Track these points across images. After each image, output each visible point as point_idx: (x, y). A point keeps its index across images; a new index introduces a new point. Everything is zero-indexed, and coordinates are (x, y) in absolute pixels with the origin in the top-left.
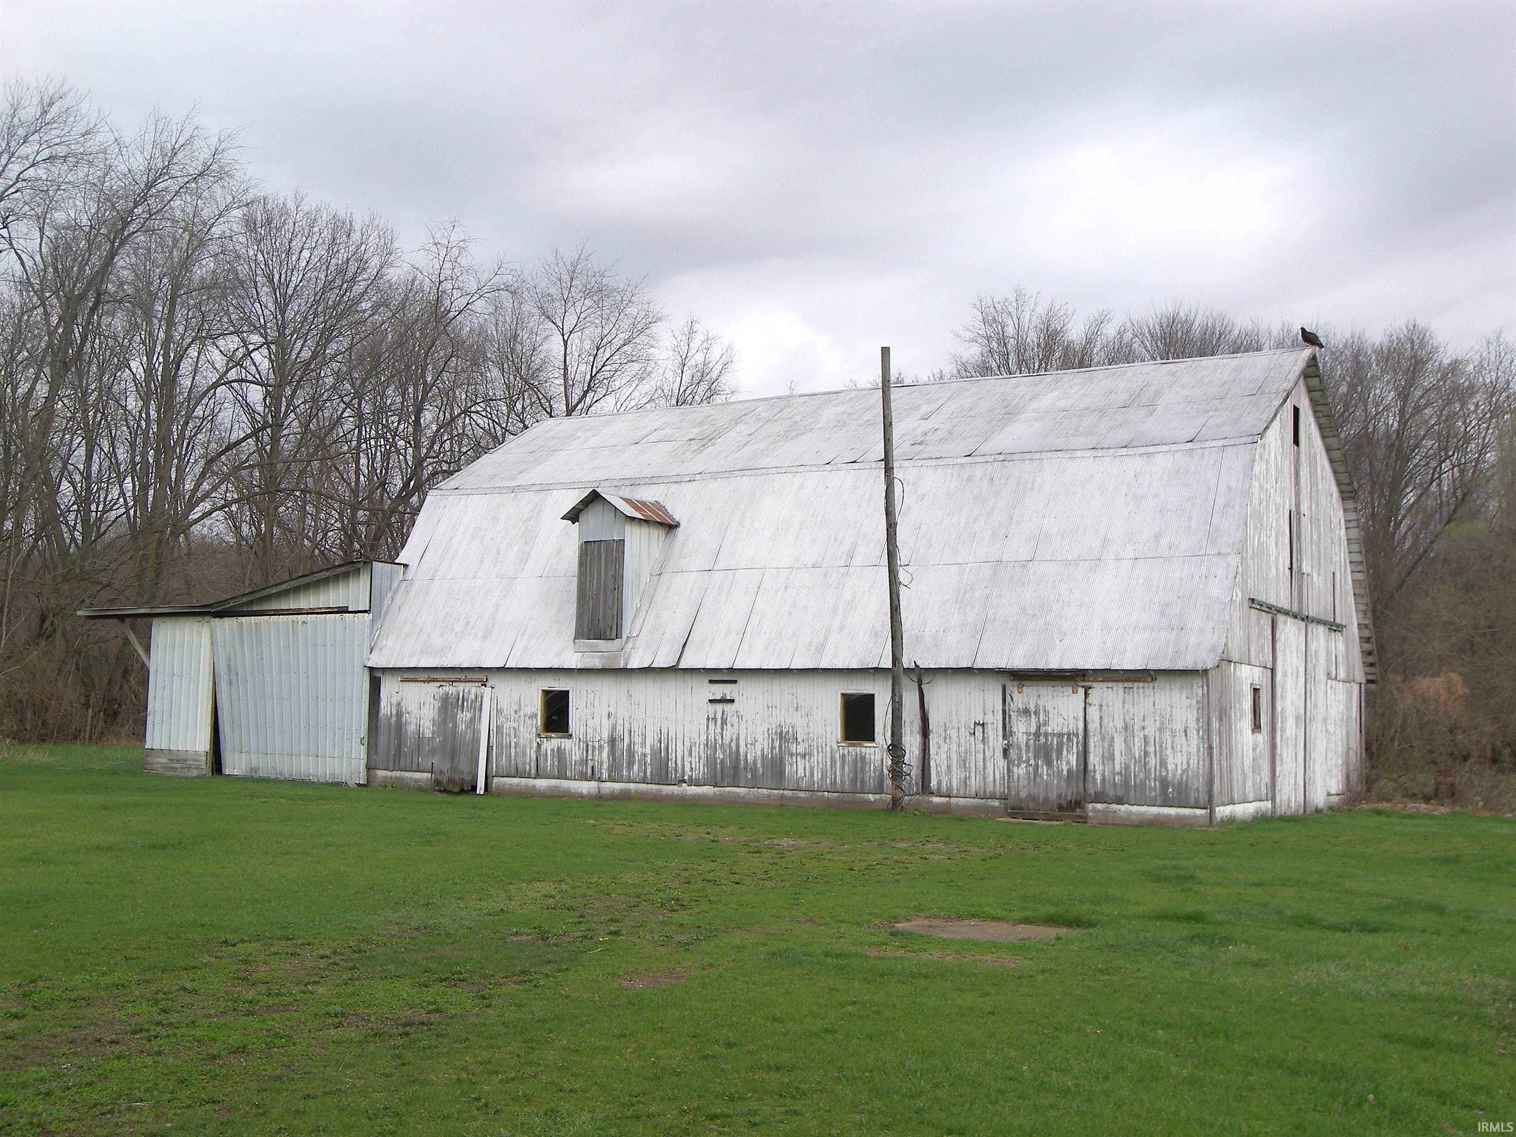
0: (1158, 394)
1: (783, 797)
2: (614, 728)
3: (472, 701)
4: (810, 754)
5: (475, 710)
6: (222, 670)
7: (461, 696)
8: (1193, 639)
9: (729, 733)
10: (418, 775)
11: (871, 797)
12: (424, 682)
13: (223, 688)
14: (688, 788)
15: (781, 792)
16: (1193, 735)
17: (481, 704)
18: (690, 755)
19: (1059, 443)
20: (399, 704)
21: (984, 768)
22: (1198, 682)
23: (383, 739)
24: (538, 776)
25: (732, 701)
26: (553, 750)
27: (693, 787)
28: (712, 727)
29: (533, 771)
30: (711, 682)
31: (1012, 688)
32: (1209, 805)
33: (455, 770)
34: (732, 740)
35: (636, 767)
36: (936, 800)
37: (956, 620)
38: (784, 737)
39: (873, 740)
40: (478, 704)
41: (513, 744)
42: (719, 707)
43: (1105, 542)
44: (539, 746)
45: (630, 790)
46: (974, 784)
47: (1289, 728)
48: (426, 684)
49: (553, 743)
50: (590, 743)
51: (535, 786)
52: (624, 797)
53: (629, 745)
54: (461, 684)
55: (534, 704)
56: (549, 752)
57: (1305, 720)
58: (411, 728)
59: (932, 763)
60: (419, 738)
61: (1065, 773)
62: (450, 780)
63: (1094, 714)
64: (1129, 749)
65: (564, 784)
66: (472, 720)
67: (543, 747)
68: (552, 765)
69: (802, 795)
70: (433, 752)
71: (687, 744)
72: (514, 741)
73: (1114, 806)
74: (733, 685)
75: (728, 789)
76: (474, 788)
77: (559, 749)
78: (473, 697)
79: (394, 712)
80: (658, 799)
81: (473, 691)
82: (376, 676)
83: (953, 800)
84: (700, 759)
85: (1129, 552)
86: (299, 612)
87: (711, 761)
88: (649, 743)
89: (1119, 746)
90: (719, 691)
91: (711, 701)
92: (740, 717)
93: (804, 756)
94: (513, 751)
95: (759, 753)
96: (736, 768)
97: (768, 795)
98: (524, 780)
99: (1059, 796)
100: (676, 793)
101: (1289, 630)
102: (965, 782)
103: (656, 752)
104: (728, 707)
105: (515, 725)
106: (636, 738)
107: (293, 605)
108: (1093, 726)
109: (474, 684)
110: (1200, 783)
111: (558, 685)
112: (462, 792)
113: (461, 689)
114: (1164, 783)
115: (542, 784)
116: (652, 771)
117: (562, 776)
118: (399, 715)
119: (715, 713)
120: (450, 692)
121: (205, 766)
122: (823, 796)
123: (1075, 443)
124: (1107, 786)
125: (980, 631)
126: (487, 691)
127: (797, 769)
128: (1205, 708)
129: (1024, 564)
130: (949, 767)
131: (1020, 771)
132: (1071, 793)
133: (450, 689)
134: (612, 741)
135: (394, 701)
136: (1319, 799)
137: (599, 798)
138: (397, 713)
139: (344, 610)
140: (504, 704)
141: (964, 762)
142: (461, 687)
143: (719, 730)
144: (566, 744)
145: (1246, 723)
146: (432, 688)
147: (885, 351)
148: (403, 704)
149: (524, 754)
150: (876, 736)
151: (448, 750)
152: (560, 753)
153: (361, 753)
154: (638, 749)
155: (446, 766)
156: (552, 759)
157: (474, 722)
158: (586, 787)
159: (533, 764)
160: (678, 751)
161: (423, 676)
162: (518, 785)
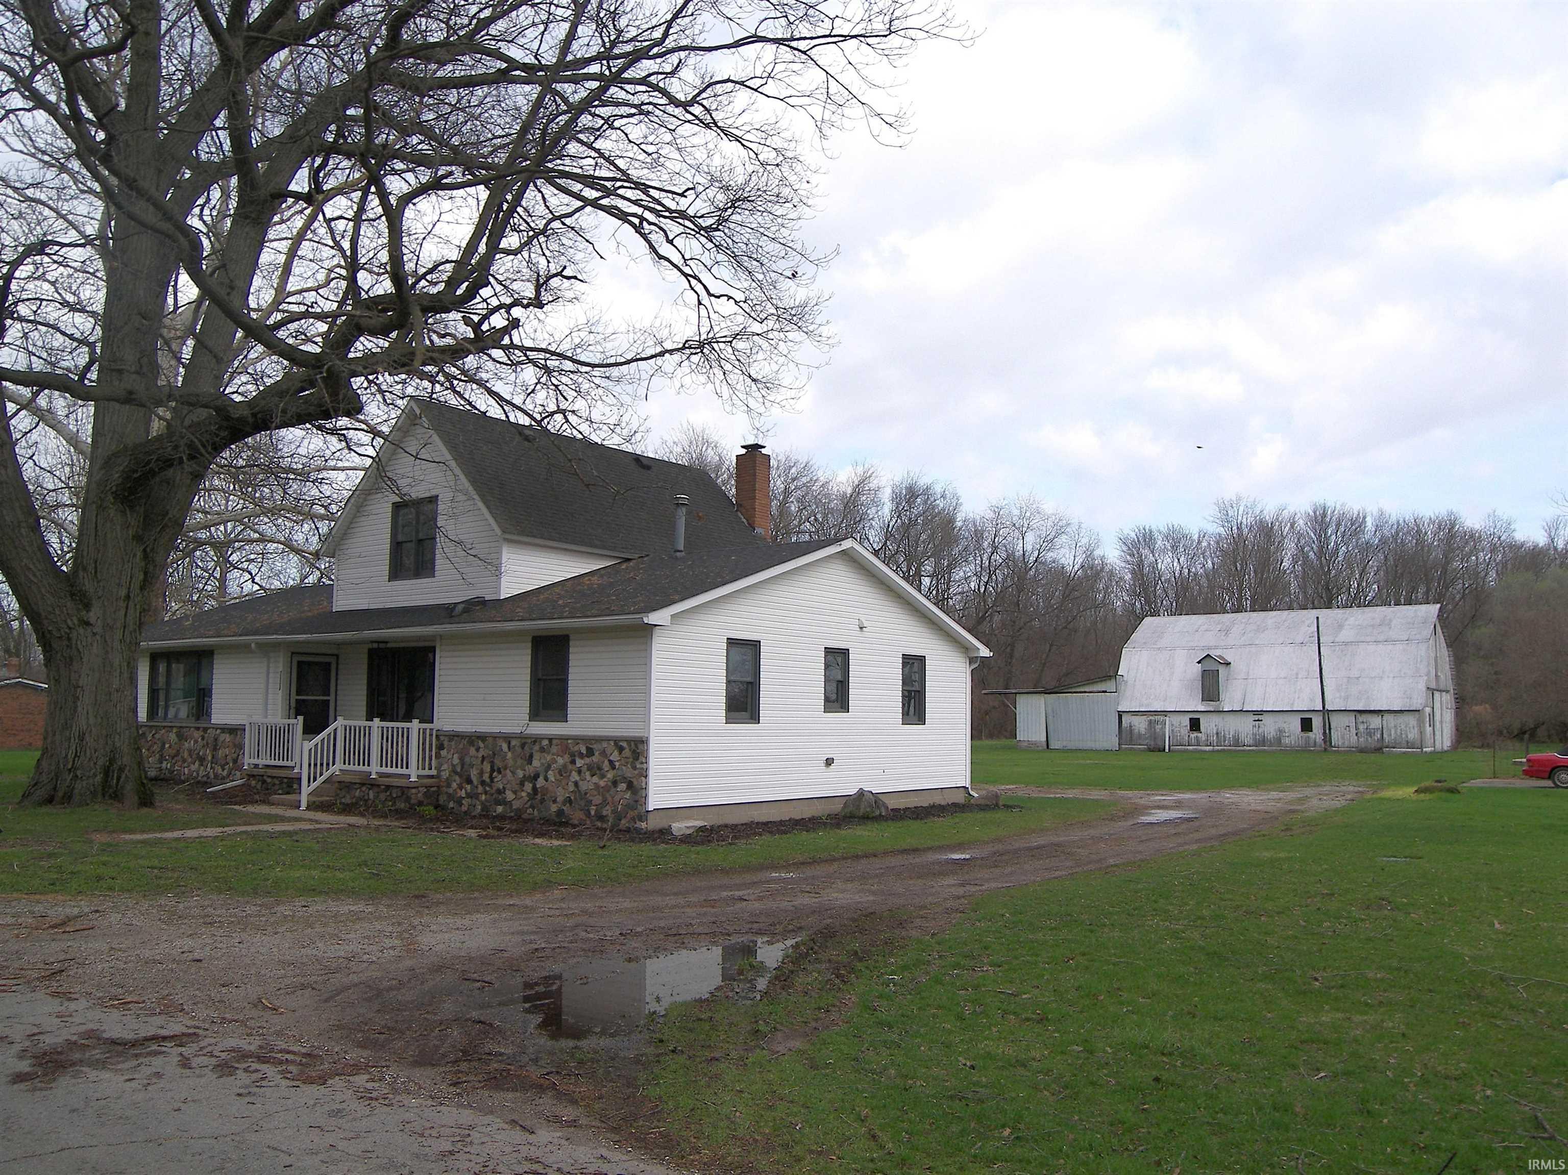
0: (1391, 620)
1: (1282, 750)
2: (1218, 729)
4: (1290, 737)
5: (1163, 725)
6: (1050, 711)
7: (1157, 721)
8: (1415, 701)
9: (1261, 730)
10: (1140, 746)
12: (1140, 716)
13: (1050, 718)
14: (1247, 748)
15: (1281, 748)
16: (1416, 729)
18: (1247, 738)
19: (1362, 639)
20: (1131, 723)
21: (1350, 739)
22: (1417, 713)
23: (1124, 735)
24: (1189, 746)
25: (1262, 721)
26: (1194, 737)
27: (1249, 747)
28: (1254, 729)
29: (1187, 744)
30: (1254, 715)
31: (1358, 715)
32: (1421, 748)
33: (1155, 744)
34: (1262, 733)
35: (1227, 742)
36: (1334, 749)
37: (1338, 695)
38: (1281, 731)
39: (1312, 732)
40: (1164, 723)
41: (1179, 736)
42: (1257, 723)
43: (1383, 672)
44: (1189, 736)
45: (1225, 749)
46: (1347, 744)
47: (1438, 724)
48: (1142, 717)
49: (1194, 735)
50: (1209, 735)
51: (1188, 749)
52: (1223, 751)
53: (1224, 735)
55: (1186, 723)
57: (1441, 722)
58: (1136, 731)
59: (1332, 738)
60: (1140, 734)
61: (1376, 740)
62: (1154, 747)
63: (1384, 722)
64: (1396, 732)
65: (1199, 748)
66: (1162, 728)
67: (1191, 736)
68: (1194, 742)
69: (1288, 749)
70: (1147, 739)
71: (1246, 734)
72: (1179, 734)
73: (1392, 749)
74: (1262, 716)
75: (1261, 748)
76: (1164, 750)
77: (1197, 737)
78: (1162, 721)
79: (1129, 726)
80: (1236, 751)
81: (1162, 719)
82: (1120, 715)
83: (1340, 749)
84: (1251, 739)
85: (1392, 675)
86: (1085, 692)
87: (1255, 739)
88: (1231, 734)
89: (1393, 732)
90: (1256, 718)
91: (1255, 721)
92: (1265, 726)
93: (1287, 737)
94: (1179, 738)
95: (1272, 737)
96: (1264, 740)
97: (1277, 749)
98: (1184, 747)
99: (1375, 747)
100: (1242, 749)
101: (1437, 694)
102: (1343, 743)
103: (1234, 737)
104: (1260, 722)
105: (1179, 729)
106: (1227, 733)
107: (1078, 690)
108: (1385, 726)
109: (1162, 717)
110: (1419, 742)
111: (1196, 716)
112: (1160, 751)
114: (1408, 742)
115: (1190, 748)
116: (1233, 743)
117: (1198, 745)
118: (1131, 726)
119: (1255, 724)
121: (1045, 744)
122: (1296, 749)
123: (1368, 639)
124: (1390, 744)
125: (1346, 698)
126: (1167, 719)
127: (1285, 741)
128: (1418, 720)
129: (1358, 678)
130: (1338, 739)
131: (1362, 740)
132: (1379, 746)
133: (1152, 718)
134: (1217, 734)
135: (1129, 722)
136: (1445, 748)
137: (1213, 751)
139: (1105, 692)
140: (1174, 723)
141: (1343, 738)
142: (1157, 717)
143: (1257, 730)
144: (1200, 735)
145: (1428, 725)
146: (1144, 718)
148: (1133, 723)
149: (1183, 739)
150: (1313, 730)
151: (1153, 738)
153: (1116, 740)
154: (1227, 736)
155: (1152, 743)
156: (1194, 740)
158: (1208, 748)
159: (1187, 742)
160: (1242, 736)
161: (1140, 714)
162: (1182, 749)
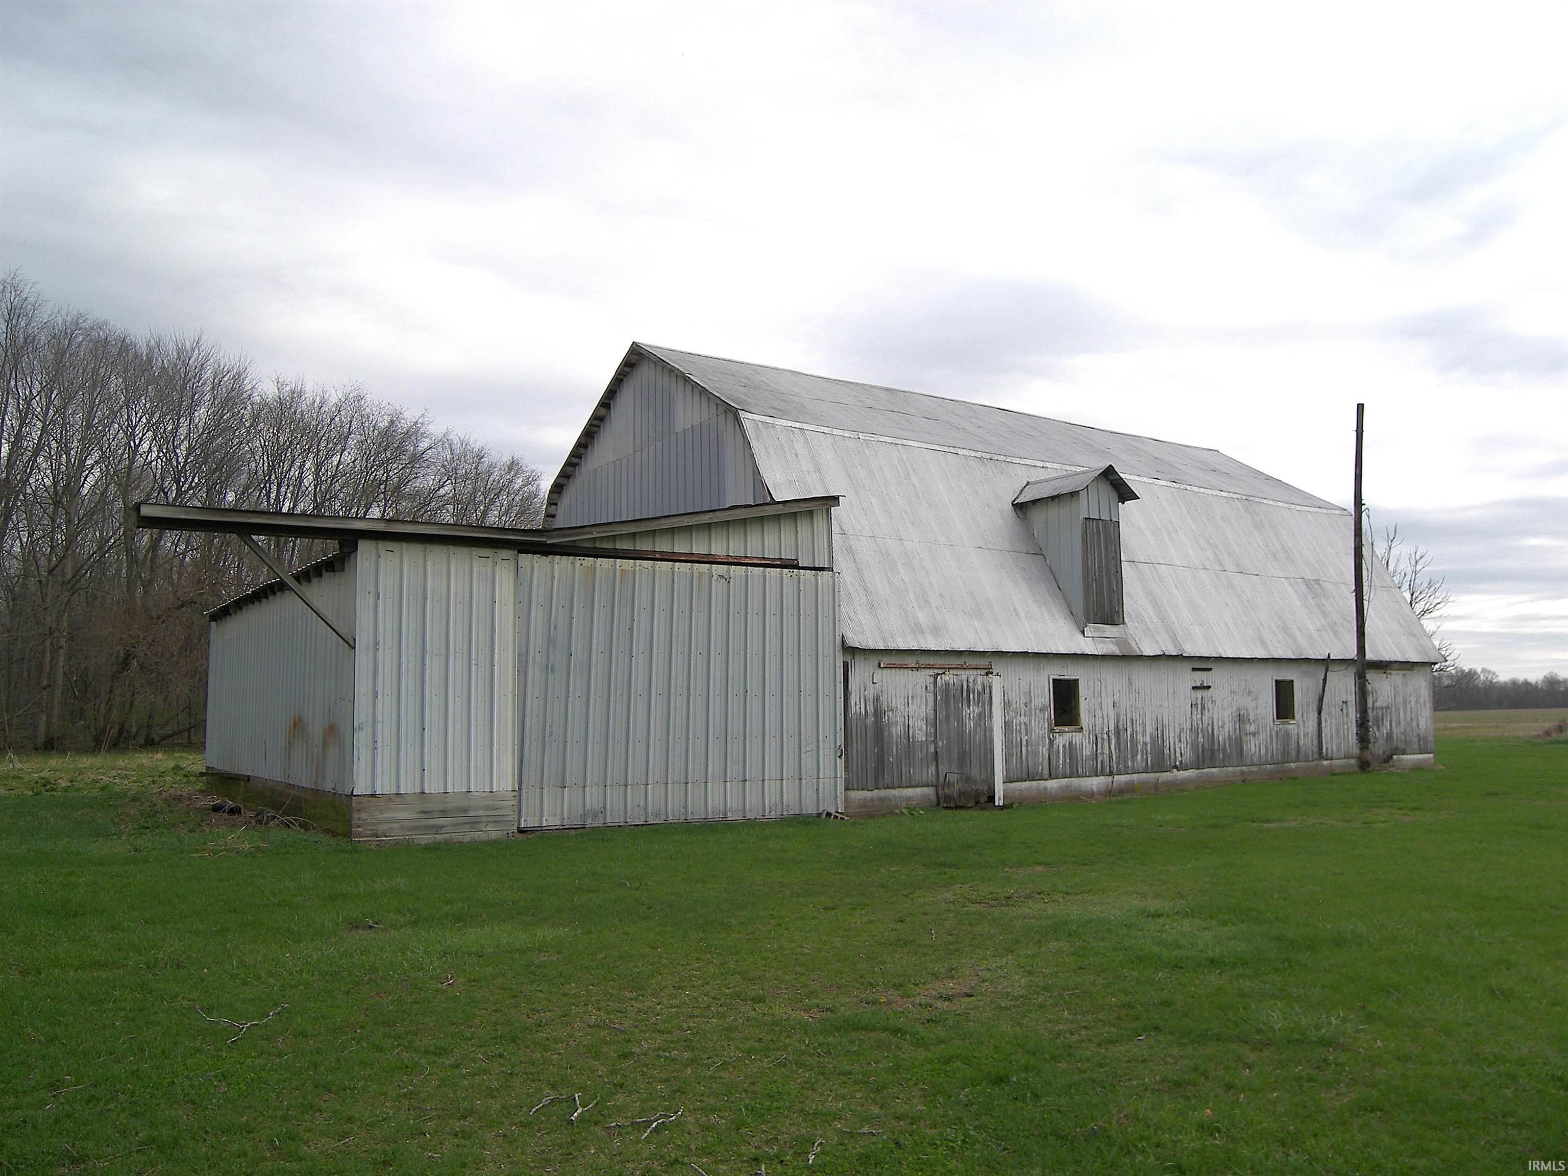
1: (1242, 772)
2: (1118, 716)
3: (979, 692)
4: (1259, 733)
5: (984, 704)
7: (965, 687)
9: (1206, 717)
10: (909, 792)
11: (1292, 765)
12: (912, 669)
14: (1178, 773)
15: (1240, 768)
16: (1428, 706)
17: (991, 697)
18: (1180, 741)
20: (877, 699)
21: (1348, 736)
23: (860, 748)
24: (1051, 777)
25: (1209, 687)
26: (1064, 746)
27: (1181, 772)
28: (1195, 713)
29: (1046, 772)
30: (1194, 669)
33: (968, 780)
34: (1208, 725)
35: (1139, 757)
36: (1325, 763)
38: (1241, 719)
39: (1294, 718)
40: (987, 696)
41: (1024, 743)
42: (1199, 694)
44: (1051, 742)
45: (1133, 781)
46: (1342, 749)
48: (915, 672)
49: (1063, 737)
50: (1099, 736)
51: (1046, 789)
52: (1130, 789)
53: (1132, 735)
54: (963, 672)
55: (1044, 696)
56: (1061, 747)
58: (897, 730)
59: (1323, 735)
60: (908, 744)
61: (1385, 735)
62: (961, 794)
65: (1075, 781)
66: (981, 716)
67: (1056, 743)
68: (1064, 764)
69: (1254, 769)
70: (933, 759)
71: (1177, 731)
72: (1025, 738)
73: (1401, 756)
74: (1208, 673)
75: (1206, 770)
76: (991, 798)
77: (1070, 743)
78: (980, 688)
79: (871, 709)
80: (1157, 787)
81: (980, 680)
83: (1334, 761)
84: (1187, 744)
86: (711, 560)
87: (1194, 745)
88: (1148, 730)
89: (1402, 715)
90: (1199, 678)
91: (1194, 688)
92: (1214, 702)
93: (1254, 735)
94: (1024, 749)
95: (1227, 734)
96: (1212, 750)
97: (1233, 772)
98: (1034, 783)
99: (1384, 753)
100: (1169, 779)
102: (1339, 747)
103: (1154, 740)
104: (1206, 694)
105: (1026, 720)
106: (1138, 728)
107: (697, 548)
109: (979, 672)
110: (1430, 737)
111: (1068, 672)
112: (977, 805)
113: (964, 678)
114: (1419, 739)
115: (1053, 785)
116: (1151, 760)
117: (1074, 774)
118: (878, 713)
119: (1197, 699)
120: (951, 682)
122: (1266, 768)
124: (1399, 743)
126: (994, 680)
127: (1252, 747)
130: (1331, 736)
132: (1387, 749)
133: (950, 677)
134: (1117, 732)
135: (870, 694)
137: (1108, 791)
138: (876, 711)
139: (791, 564)
140: (1013, 696)
141: (1338, 734)
142: (964, 675)
143: (1199, 716)
144: (1077, 738)
146: (923, 678)
147: (1360, 408)
148: (883, 699)
149: (1036, 754)
150: (1296, 715)
151: (955, 754)
152: (1071, 748)
153: (837, 769)
154: (1140, 738)
155: (954, 777)
156: (1064, 757)
157: (984, 718)
158: (1097, 781)
159: (1046, 764)
160: (1171, 737)
161: (911, 661)
162: (1029, 789)
